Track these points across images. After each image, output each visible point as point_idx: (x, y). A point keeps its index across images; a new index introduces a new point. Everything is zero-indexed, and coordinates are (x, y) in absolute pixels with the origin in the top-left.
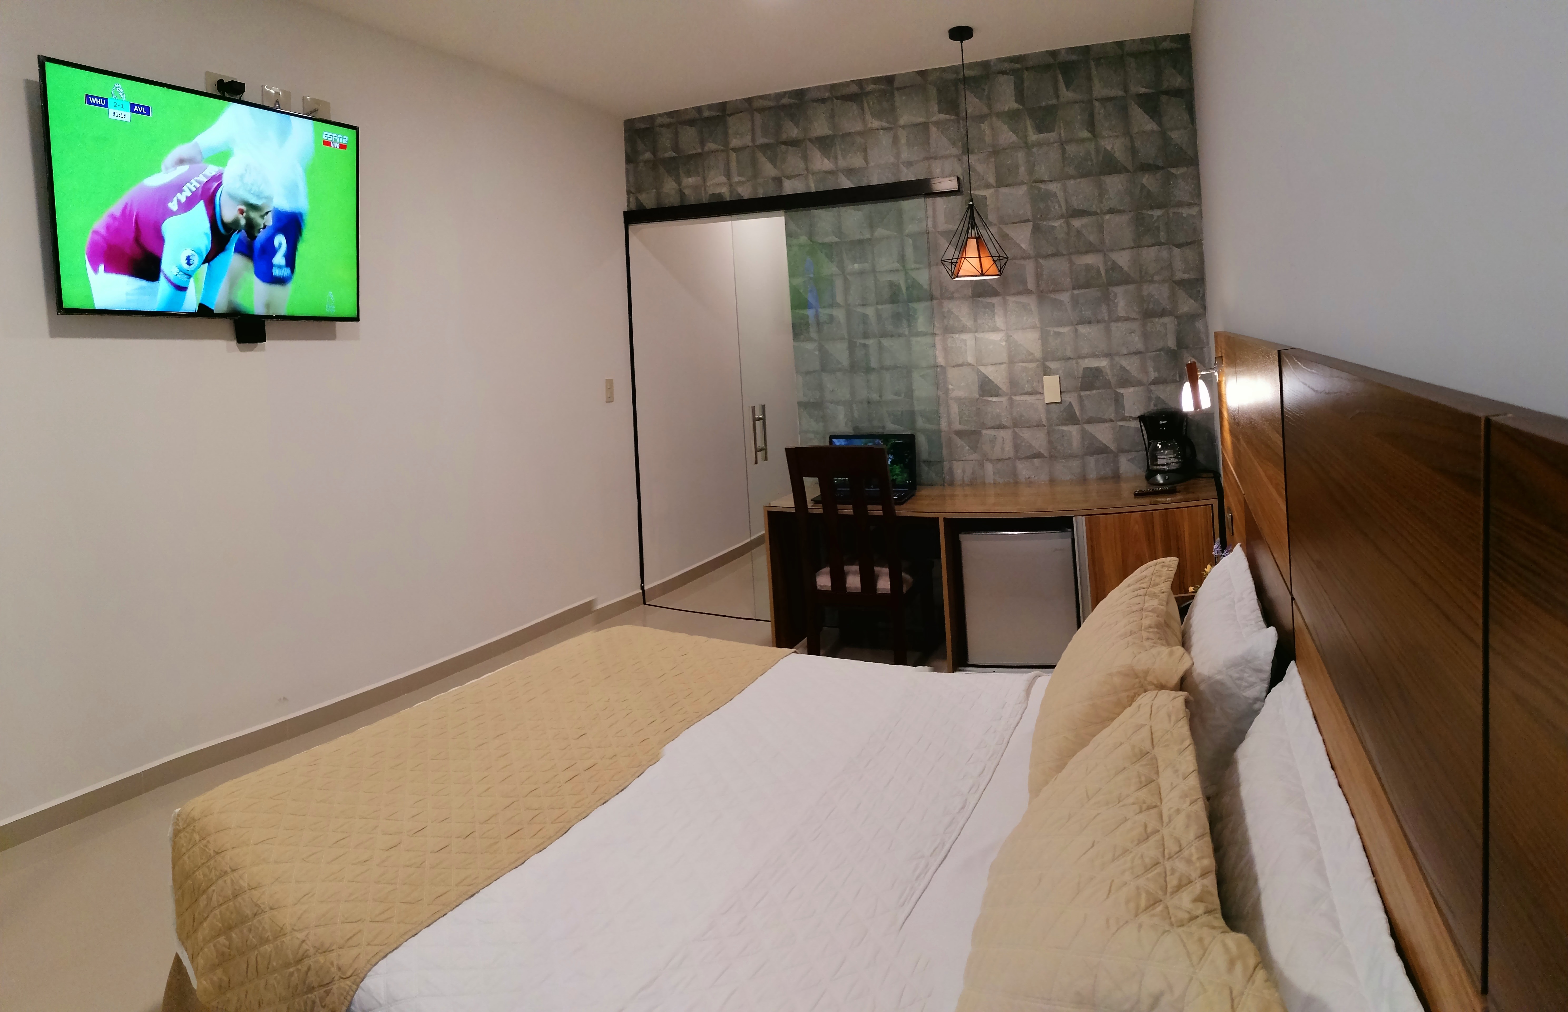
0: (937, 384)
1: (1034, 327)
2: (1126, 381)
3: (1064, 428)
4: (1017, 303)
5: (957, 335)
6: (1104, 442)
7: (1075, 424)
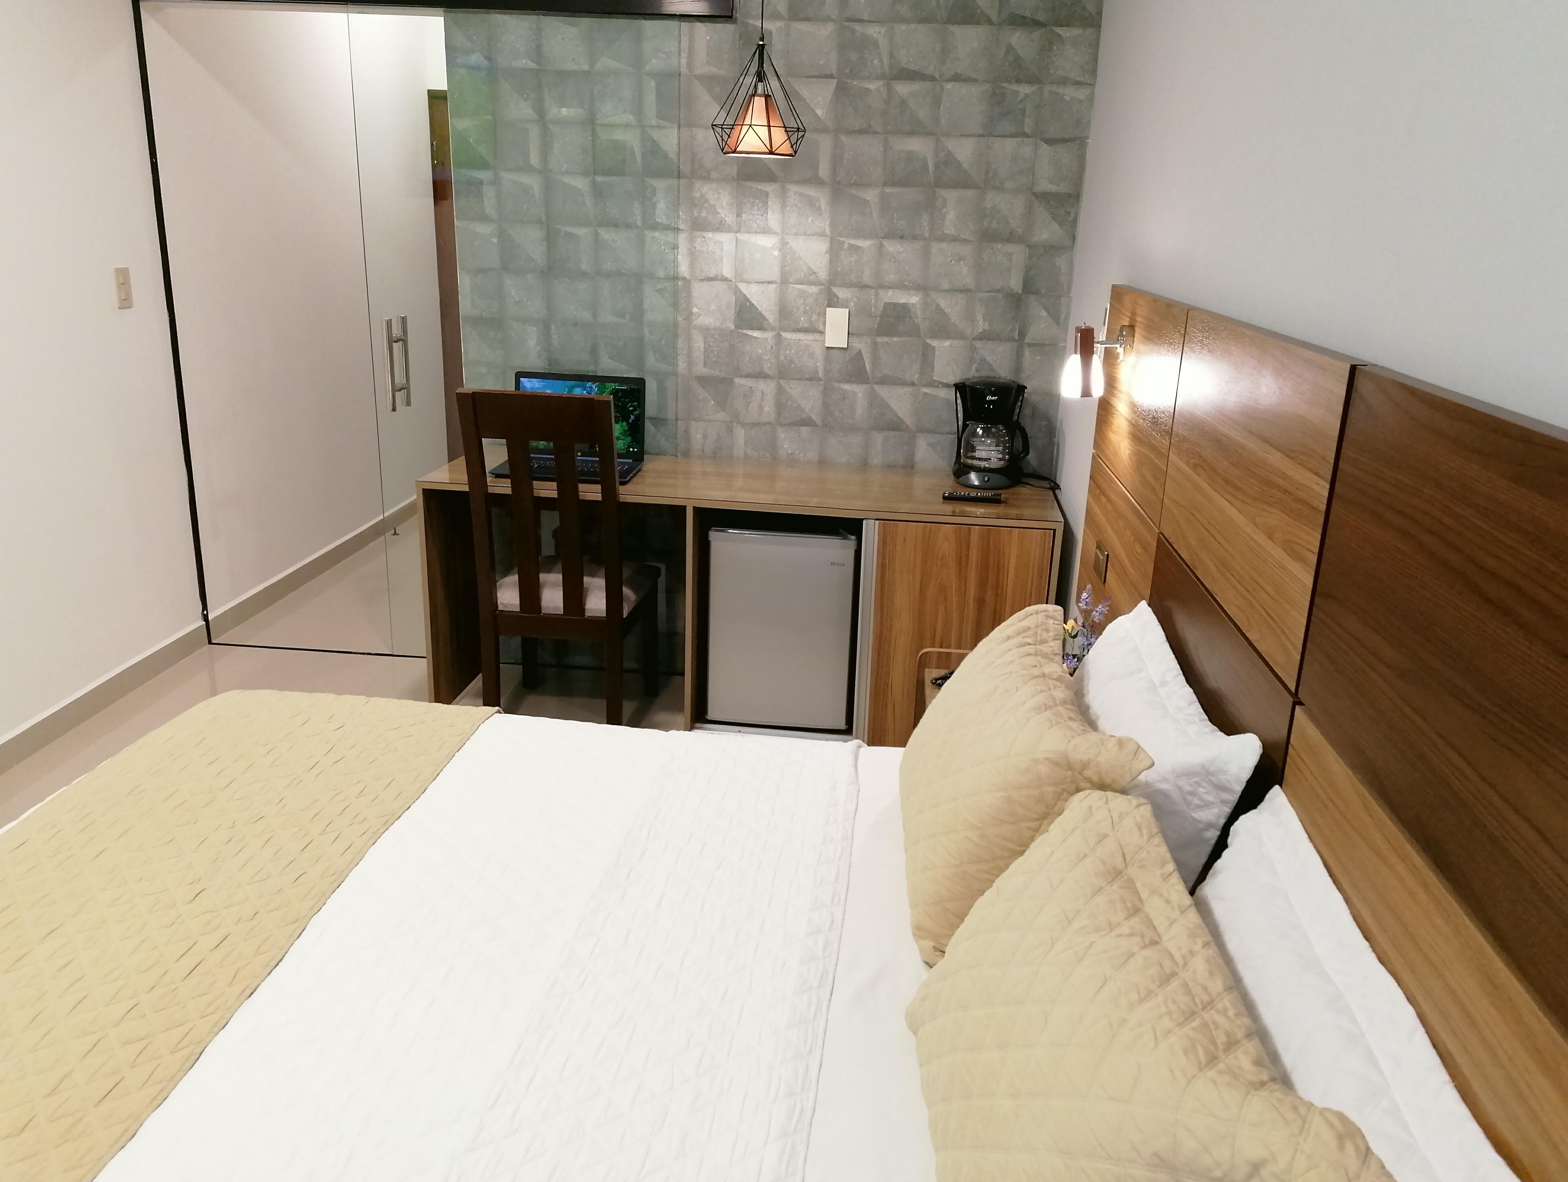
0: (675, 305)
1: (822, 235)
2: (942, 330)
3: (847, 387)
4: (801, 195)
5: (710, 235)
6: (900, 414)
7: (862, 383)
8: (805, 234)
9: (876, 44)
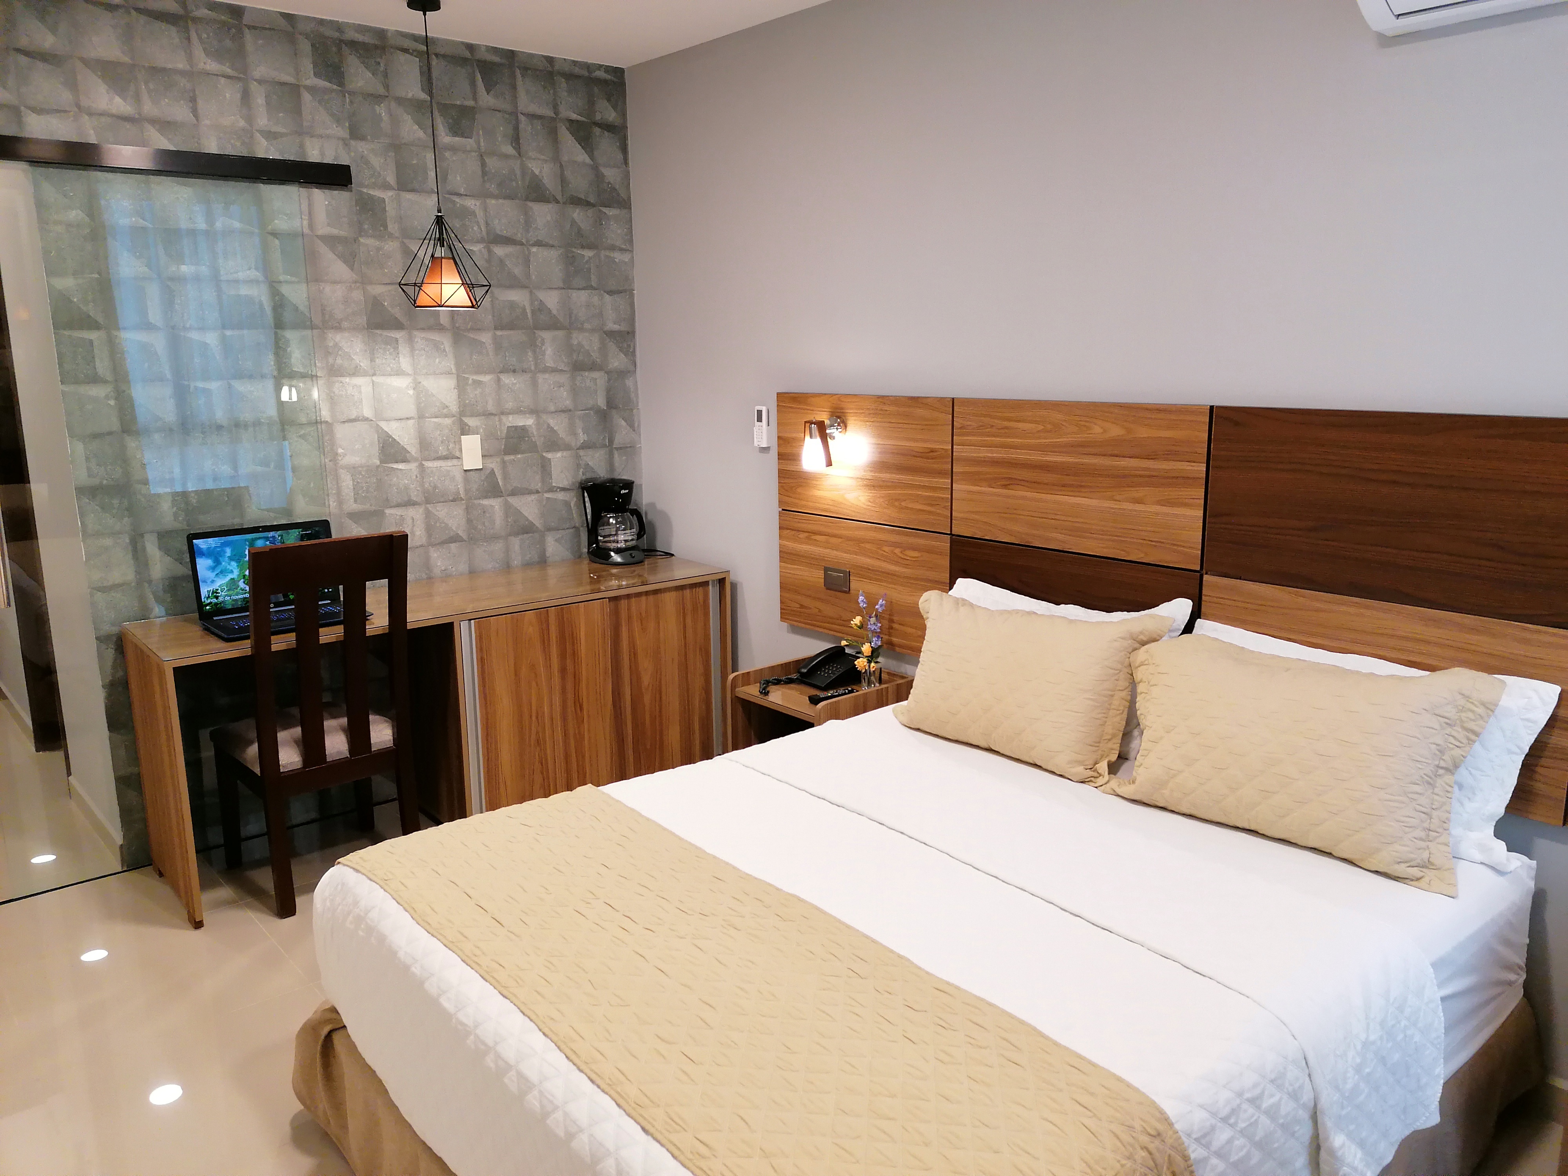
0: (321, 448)
1: (449, 373)
2: (554, 444)
3: (485, 502)
4: (427, 340)
6: (530, 518)
7: (498, 496)
8: (435, 374)
9: (473, 213)
